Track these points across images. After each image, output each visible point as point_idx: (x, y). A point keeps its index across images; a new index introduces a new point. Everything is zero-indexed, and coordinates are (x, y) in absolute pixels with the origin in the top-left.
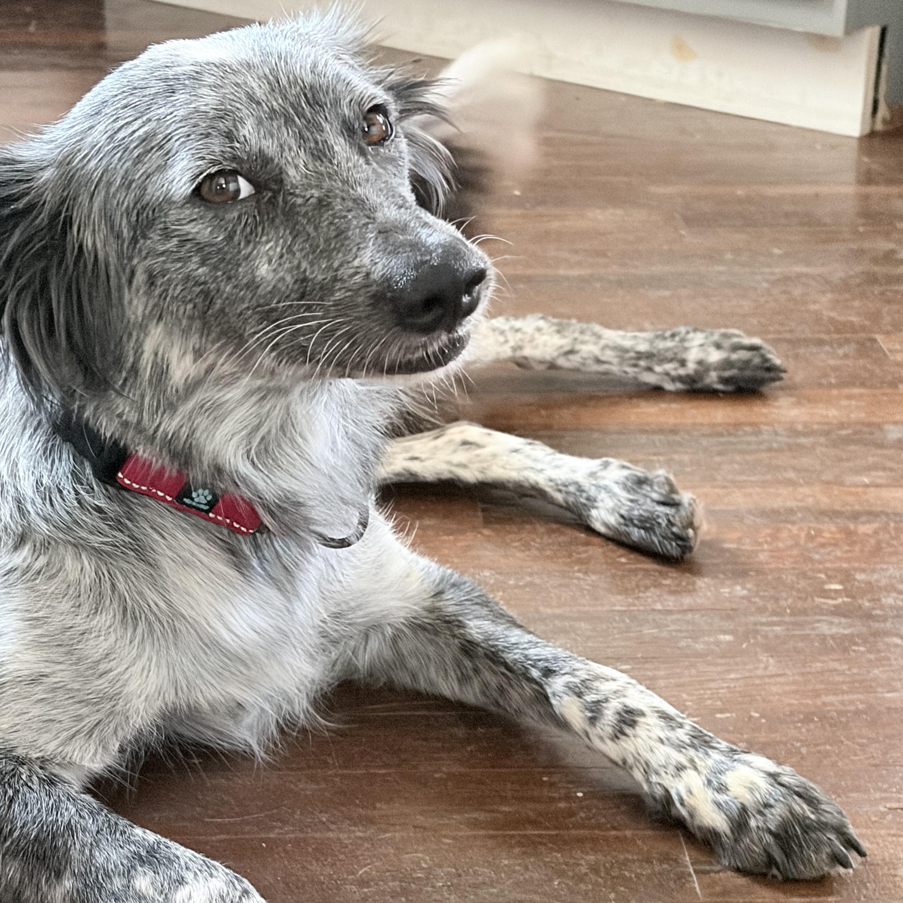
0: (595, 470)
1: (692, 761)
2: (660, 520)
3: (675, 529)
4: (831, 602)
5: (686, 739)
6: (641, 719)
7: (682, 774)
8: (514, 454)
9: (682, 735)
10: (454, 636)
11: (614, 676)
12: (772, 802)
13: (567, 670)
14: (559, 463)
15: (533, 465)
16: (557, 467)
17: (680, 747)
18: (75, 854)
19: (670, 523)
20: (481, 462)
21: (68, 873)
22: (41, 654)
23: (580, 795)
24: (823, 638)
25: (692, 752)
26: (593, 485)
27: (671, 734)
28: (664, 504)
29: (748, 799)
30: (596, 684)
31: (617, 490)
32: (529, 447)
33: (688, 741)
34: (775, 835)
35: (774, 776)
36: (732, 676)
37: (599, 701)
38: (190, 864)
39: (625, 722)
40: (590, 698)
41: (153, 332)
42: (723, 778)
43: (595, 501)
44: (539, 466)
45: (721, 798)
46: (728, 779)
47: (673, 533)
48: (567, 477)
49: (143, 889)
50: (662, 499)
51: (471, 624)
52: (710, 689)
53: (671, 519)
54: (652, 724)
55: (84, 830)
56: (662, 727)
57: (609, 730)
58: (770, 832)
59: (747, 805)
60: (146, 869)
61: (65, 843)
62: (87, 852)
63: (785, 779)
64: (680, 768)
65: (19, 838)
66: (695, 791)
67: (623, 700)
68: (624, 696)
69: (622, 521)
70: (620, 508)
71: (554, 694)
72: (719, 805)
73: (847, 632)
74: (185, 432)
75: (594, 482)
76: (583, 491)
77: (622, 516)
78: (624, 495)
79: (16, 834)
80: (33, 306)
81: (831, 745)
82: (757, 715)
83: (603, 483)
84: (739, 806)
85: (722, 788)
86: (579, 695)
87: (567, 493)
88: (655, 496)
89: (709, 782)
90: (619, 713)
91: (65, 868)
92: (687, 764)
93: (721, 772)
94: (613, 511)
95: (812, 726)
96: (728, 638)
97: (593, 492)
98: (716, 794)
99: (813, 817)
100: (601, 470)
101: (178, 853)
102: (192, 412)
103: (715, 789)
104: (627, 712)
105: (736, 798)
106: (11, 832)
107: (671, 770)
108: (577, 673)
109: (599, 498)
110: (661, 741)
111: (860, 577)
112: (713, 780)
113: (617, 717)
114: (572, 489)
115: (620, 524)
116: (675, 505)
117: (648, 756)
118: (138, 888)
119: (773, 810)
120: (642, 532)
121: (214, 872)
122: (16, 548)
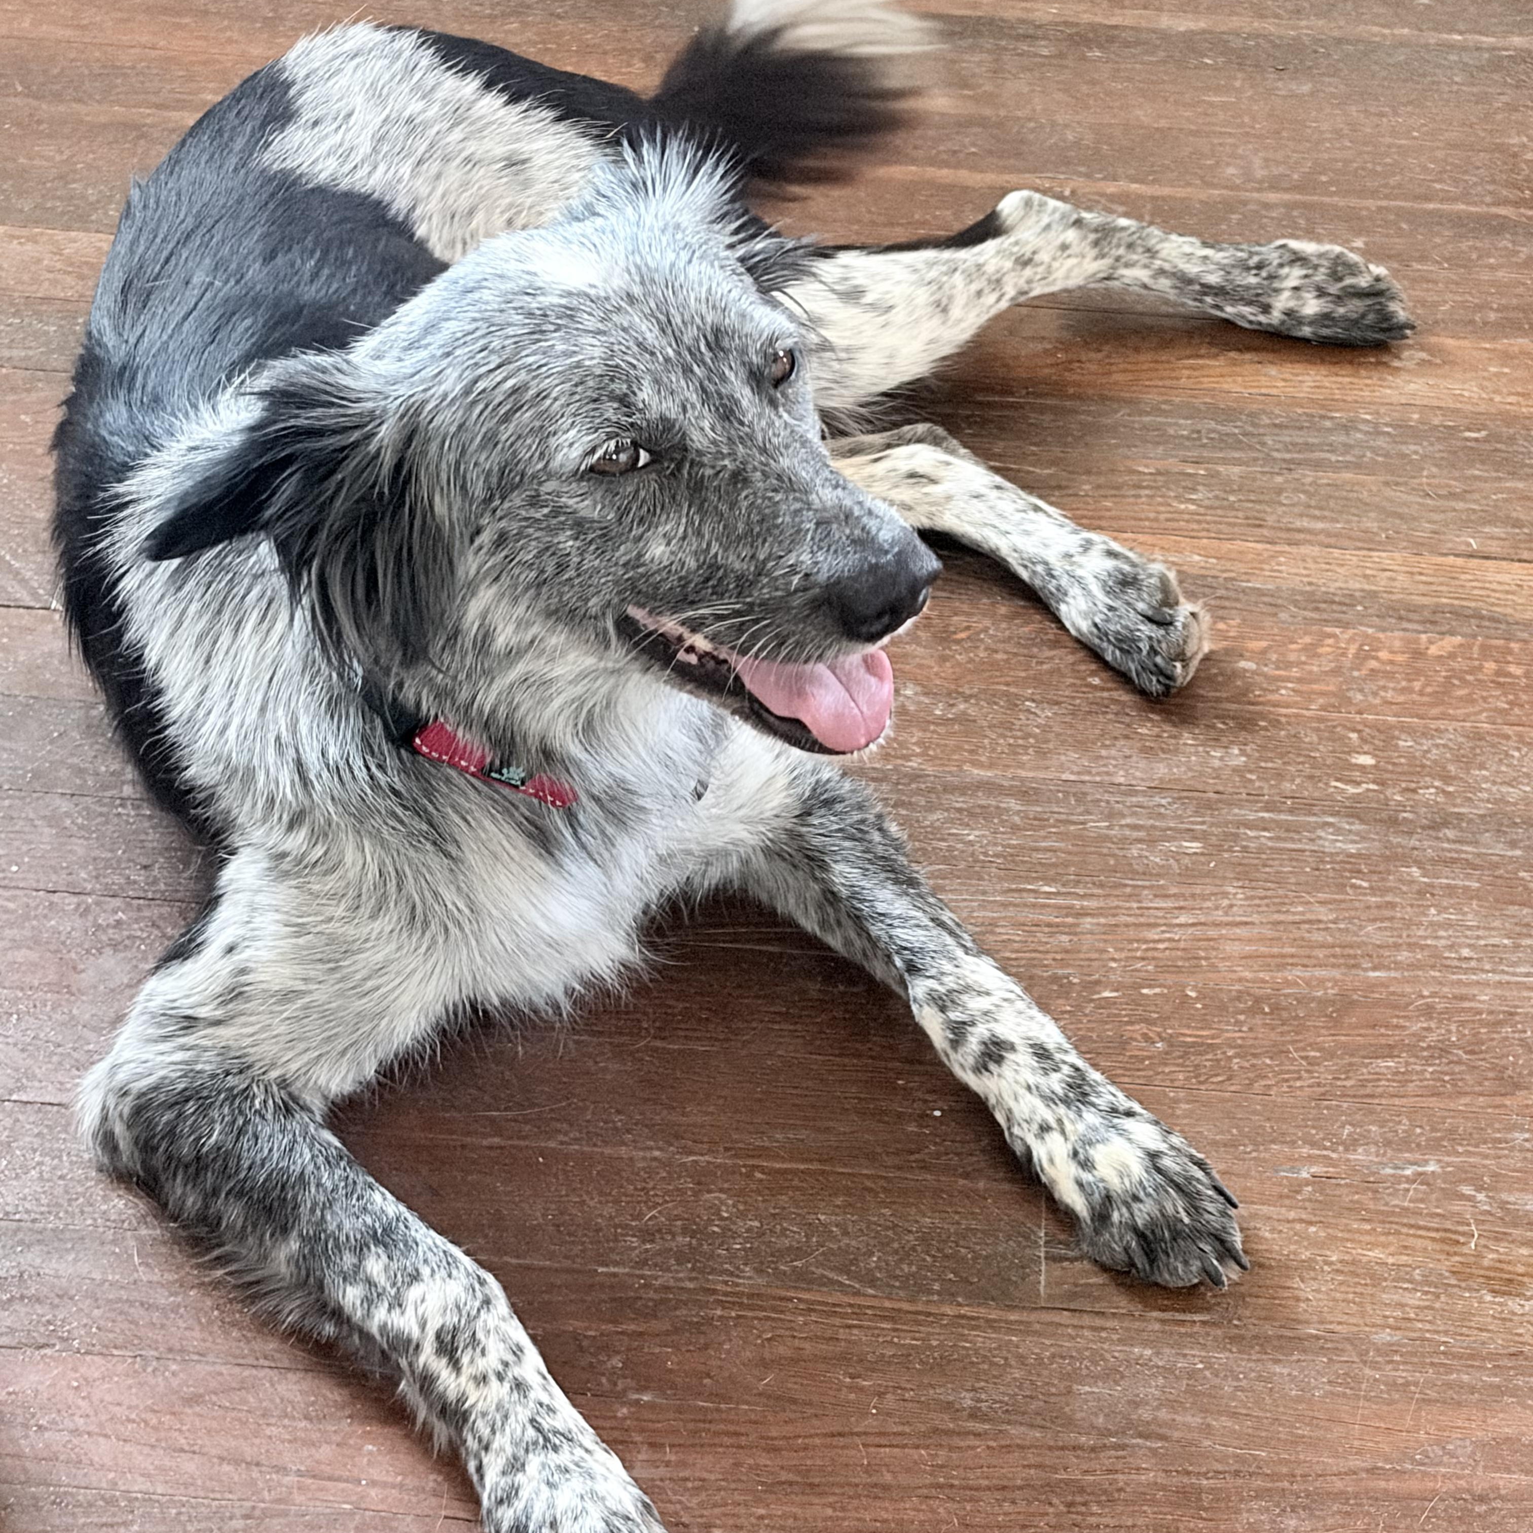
0: (1072, 551)
1: (1060, 1121)
2: (1141, 645)
3: (1158, 660)
4: (1351, 790)
5: (1059, 1089)
6: (1010, 1056)
7: (1047, 1136)
8: (975, 501)
9: (1056, 1083)
10: (815, 879)
11: (988, 986)
12: (1142, 1195)
13: (933, 972)
14: (1028, 527)
15: (996, 522)
16: (1027, 533)
17: (1050, 1099)
18: (304, 1210)
19: (1153, 651)
20: (931, 504)
21: (295, 1233)
22: (299, 970)
23: (937, 1113)
24: (1320, 856)
25: (1062, 1110)
26: (1068, 573)
27: (1042, 1081)
28: (1150, 620)
29: (1116, 1184)
30: (965, 997)
31: (1095, 588)
32: (995, 493)
33: (1060, 1092)
34: (1140, 1235)
35: (1153, 1156)
36: (1182, 920)
37: (964, 1023)
38: (429, 1255)
39: (990, 1057)
40: (955, 1015)
41: (481, 594)
42: (1091, 1152)
43: (1066, 594)
44: (1004, 527)
45: (1086, 1177)
46: (1098, 1154)
47: (1156, 665)
48: (1036, 551)
49: (375, 1274)
50: (1150, 613)
51: (838, 867)
52: (1146, 941)
53: (1155, 644)
54: (1021, 1062)
55: (319, 1185)
56: (1033, 1069)
57: (971, 1060)
58: (1135, 1229)
59: (1114, 1194)
60: (381, 1250)
61: (295, 1197)
62: (318, 1213)
63: (1167, 1162)
64: (1045, 1128)
65: (245, 1179)
66: (1057, 1160)
67: (992, 1025)
68: (996, 1020)
69: (1095, 631)
70: (1094, 614)
71: (915, 1000)
72: (1080, 1184)
73: (1352, 849)
74: (502, 711)
75: (1068, 568)
76: (1053, 577)
77: (1096, 625)
78: (1102, 598)
79: (242, 1176)
80: (350, 558)
81: (1271, 1058)
82: (1193, 994)
83: (1079, 572)
84: (1103, 1192)
85: (1086, 1164)
86: (943, 1009)
87: (1034, 572)
88: (1141, 606)
89: (1075, 1154)
90: (985, 1043)
91: (293, 1227)
92: (1054, 1124)
93: (1090, 1144)
94: (1085, 615)
95: (1258, 1020)
96: (1195, 846)
97: (1064, 581)
98: (1080, 1171)
99: (1186, 1220)
100: (1080, 553)
101: (418, 1237)
102: (511, 686)
103: (1080, 1163)
104: (996, 1044)
105: (1102, 1180)
106: (237, 1172)
107: (1035, 1127)
108: (946, 979)
109: (1071, 592)
110: (1029, 1088)
111: (1405, 743)
112: (1081, 1151)
113: (982, 1047)
114: (1040, 569)
115: (1092, 633)
116: (1165, 623)
117: (1012, 1104)
118: (369, 1270)
119: (1141, 1206)
120: (1118, 652)
121: (455, 1272)
122: (291, 827)
